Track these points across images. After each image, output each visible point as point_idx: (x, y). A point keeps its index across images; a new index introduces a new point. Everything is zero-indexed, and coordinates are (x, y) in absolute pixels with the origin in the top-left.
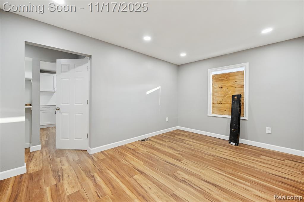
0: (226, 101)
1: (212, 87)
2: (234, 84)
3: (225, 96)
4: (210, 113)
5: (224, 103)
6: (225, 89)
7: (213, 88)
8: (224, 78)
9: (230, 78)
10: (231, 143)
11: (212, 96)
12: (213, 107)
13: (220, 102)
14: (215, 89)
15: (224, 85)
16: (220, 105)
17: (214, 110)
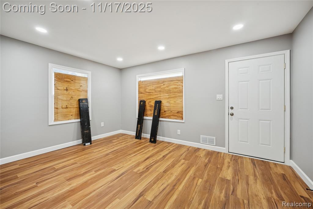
0: (72, 105)
1: (55, 87)
2: (79, 88)
3: (71, 99)
4: (52, 122)
5: (70, 107)
6: (70, 92)
7: (56, 89)
8: (70, 80)
9: (76, 81)
10: (86, 144)
11: (55, 99)
12: (56, 113)
13: (65, 106)
14: (58, 91)
15: (70, 87)
16: (65, 110)
17: (57, 116)
